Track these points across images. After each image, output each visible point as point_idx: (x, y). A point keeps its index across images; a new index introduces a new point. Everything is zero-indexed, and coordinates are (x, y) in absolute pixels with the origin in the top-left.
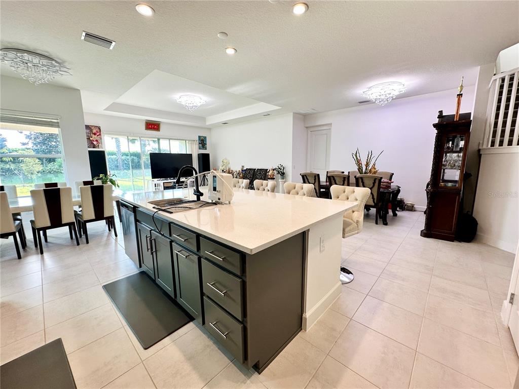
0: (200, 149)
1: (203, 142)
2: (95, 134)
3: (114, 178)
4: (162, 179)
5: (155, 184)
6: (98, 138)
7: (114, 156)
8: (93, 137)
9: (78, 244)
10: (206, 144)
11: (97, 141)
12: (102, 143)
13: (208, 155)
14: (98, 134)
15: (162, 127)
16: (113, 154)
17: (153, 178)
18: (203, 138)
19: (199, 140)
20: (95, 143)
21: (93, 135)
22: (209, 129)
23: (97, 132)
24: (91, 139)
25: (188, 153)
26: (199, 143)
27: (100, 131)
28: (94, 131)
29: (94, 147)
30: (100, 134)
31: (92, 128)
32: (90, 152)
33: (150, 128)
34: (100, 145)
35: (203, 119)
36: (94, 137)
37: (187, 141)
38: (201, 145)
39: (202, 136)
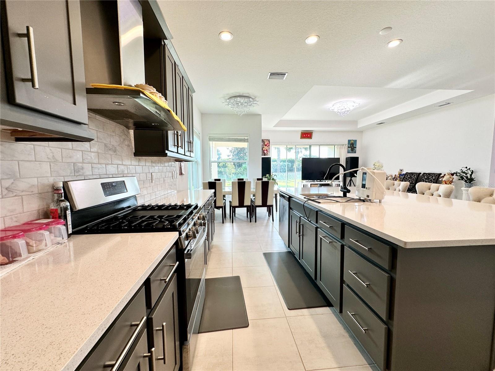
0: (348, 152)
1: (352, 146)
2: (266, 145)
3: (275, 178)
4: (309, 181)
5: (304, 185)
7: (275, 163)
9: (251, 222)
10: (356, 148)
11: (267, 150)
13: (357, 159)
15: (314, 135)
16: (275, 161)
17: (302, 180)
18: (353, 142)
19: (349, 143)
22: (361, 132)
24: (263, 149)
25: (335, 157)
26: (348, 147)
27: (269, 143)
29: (264, 155)
30: (269, 145)
31: (265, 141)
32: (263, 158)
33: (304, 137)
34: (268, 153)
35: (355, 122)
36: (266, 148)
37: (336, 146)
38: (350, 149)
39: (352, 140)
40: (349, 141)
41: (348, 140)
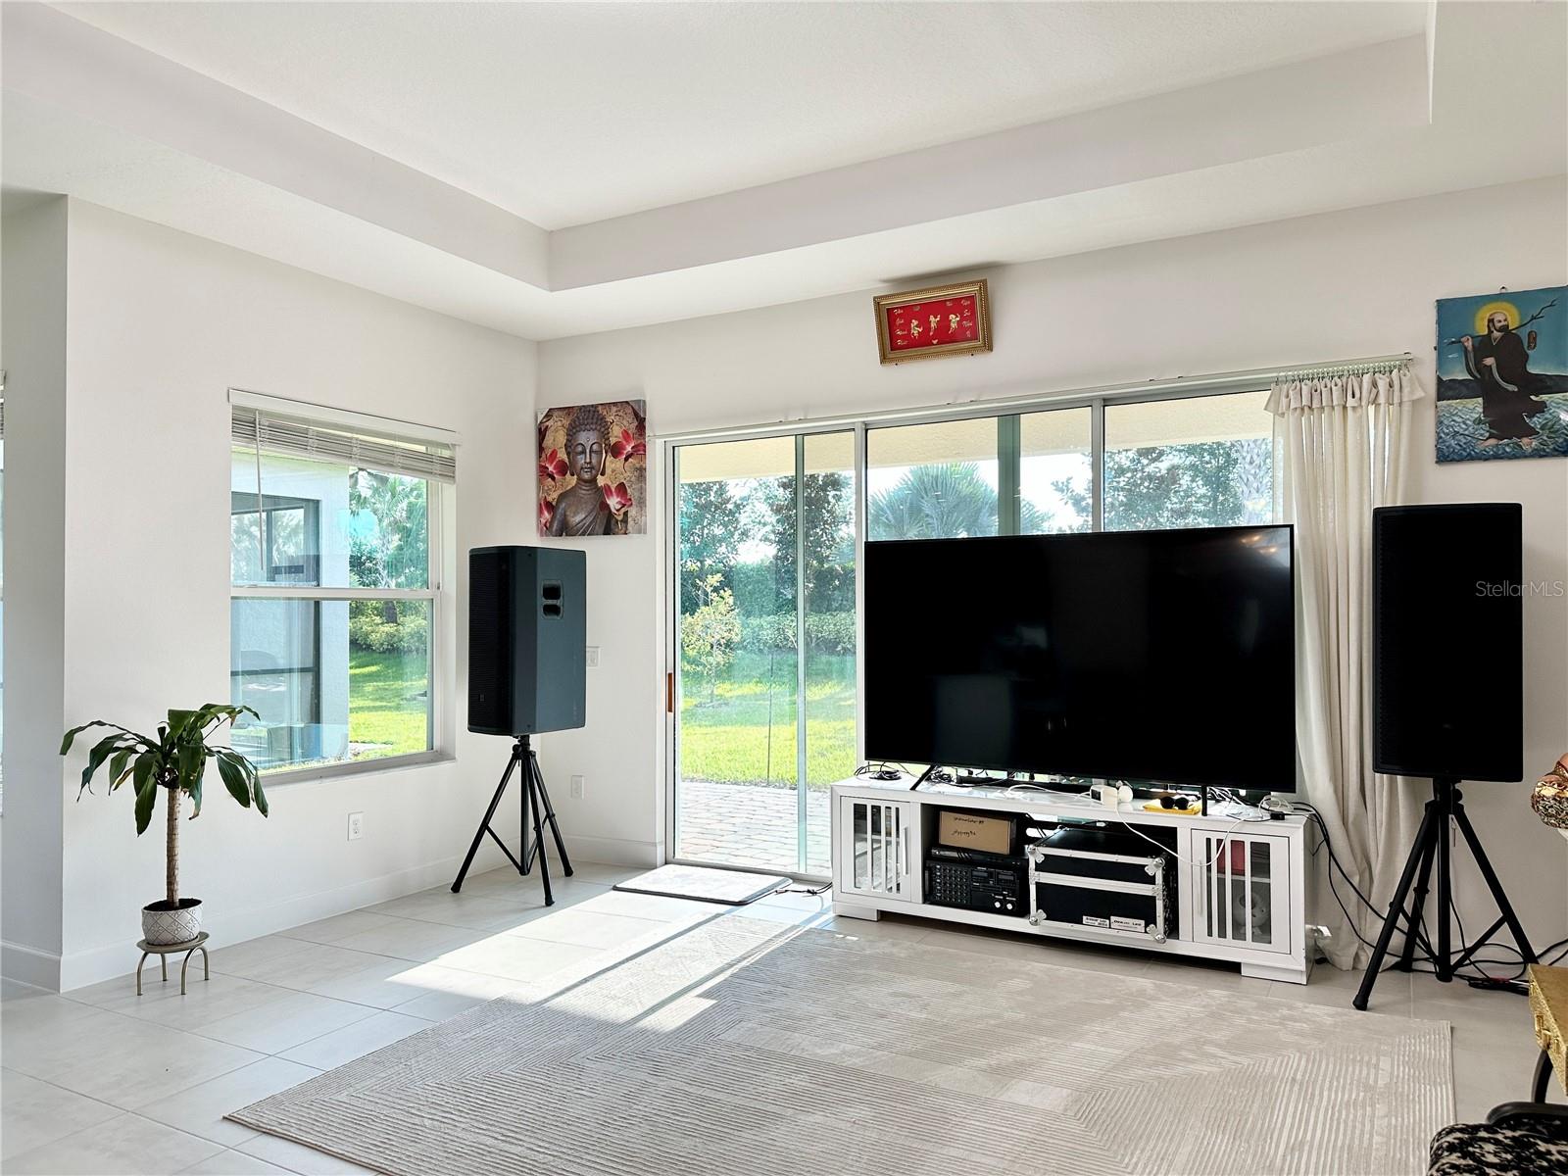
1: (1505, 370)
2: (616, 450)
6: (627, 476)
8: (608, 471)
12: (642, 503)
14: (629, 449)
19: (1447, 346)
20: (613, 502)
21: (610, 458)
23: (626, 435)
24: (601, 481)
26: (1446, 390)
27: (641, 426)
28: (616, 434)
29: (606, 531)
30: (640, 450)
31: (610, 418)
33: (912, 345)
36: (614, 470)
38: (1474, 407)
39: (1503, 297)
40: (1451, 313)
41: (1441, 305)
